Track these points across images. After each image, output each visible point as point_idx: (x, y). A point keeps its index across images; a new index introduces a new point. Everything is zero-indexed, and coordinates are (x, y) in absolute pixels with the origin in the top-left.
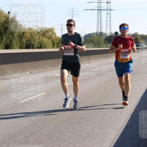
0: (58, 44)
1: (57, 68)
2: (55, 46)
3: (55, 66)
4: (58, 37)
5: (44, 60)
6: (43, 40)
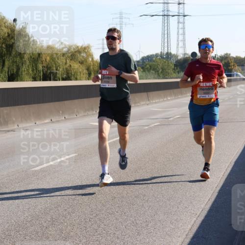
1: (95, 112)
2: (92, 76)
3: (92, 110)
4: (97, 61)
5: (74, 99)
6: (72, 66)
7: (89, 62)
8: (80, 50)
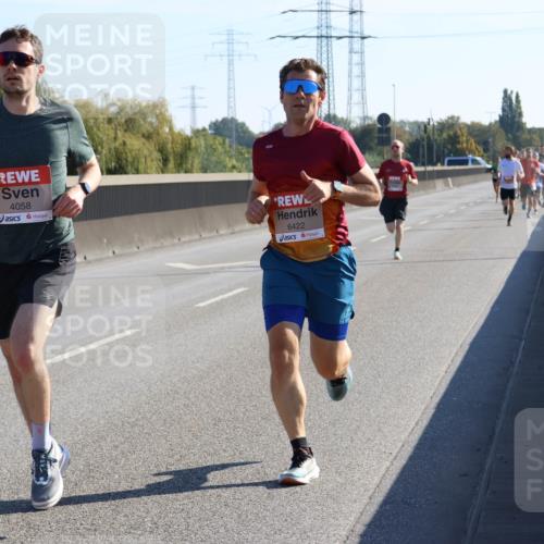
0: (181, 156)
1: (176, 241)
2: (171, 165)
3: (171, 235)
4: (179, 134)
5: (132, 213)
6: (128, 143)
7: (165, 136)
8: (145, 111)
